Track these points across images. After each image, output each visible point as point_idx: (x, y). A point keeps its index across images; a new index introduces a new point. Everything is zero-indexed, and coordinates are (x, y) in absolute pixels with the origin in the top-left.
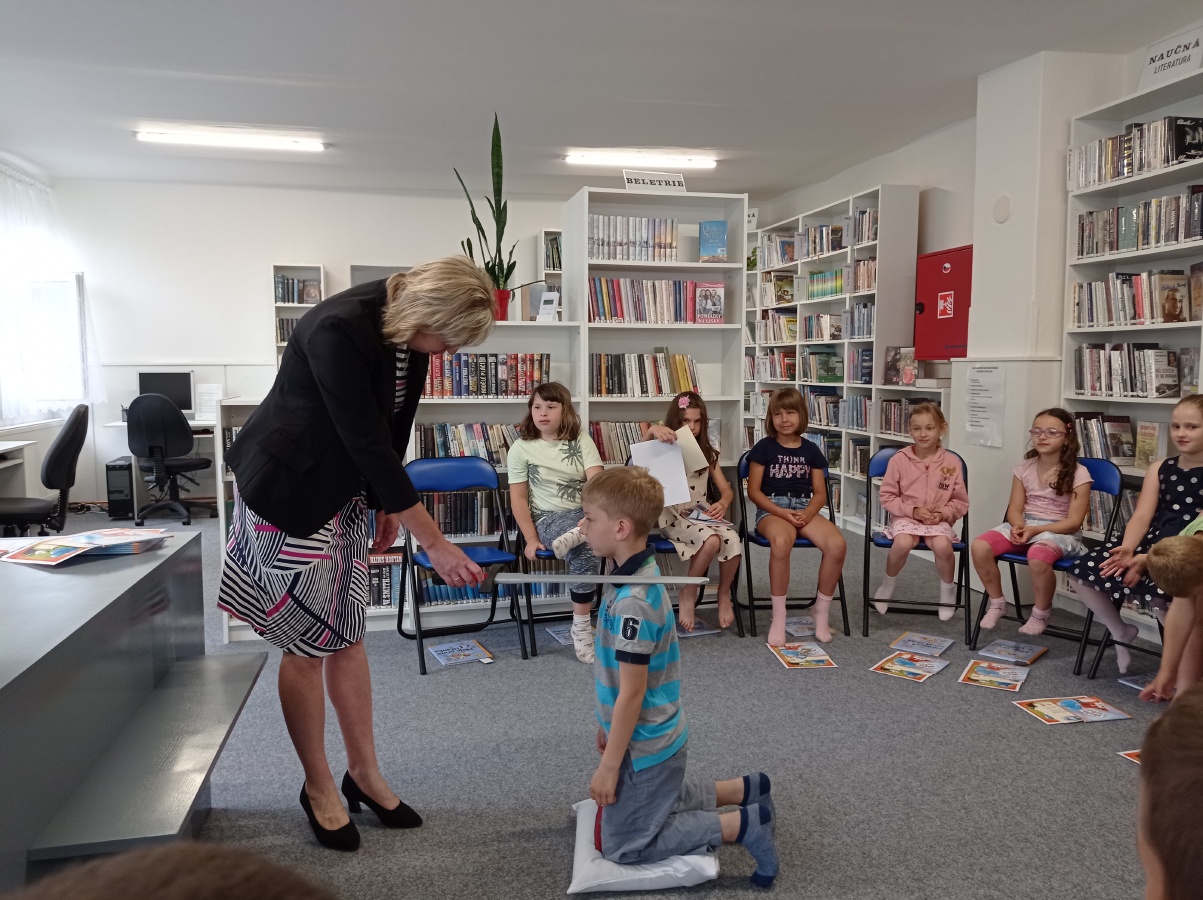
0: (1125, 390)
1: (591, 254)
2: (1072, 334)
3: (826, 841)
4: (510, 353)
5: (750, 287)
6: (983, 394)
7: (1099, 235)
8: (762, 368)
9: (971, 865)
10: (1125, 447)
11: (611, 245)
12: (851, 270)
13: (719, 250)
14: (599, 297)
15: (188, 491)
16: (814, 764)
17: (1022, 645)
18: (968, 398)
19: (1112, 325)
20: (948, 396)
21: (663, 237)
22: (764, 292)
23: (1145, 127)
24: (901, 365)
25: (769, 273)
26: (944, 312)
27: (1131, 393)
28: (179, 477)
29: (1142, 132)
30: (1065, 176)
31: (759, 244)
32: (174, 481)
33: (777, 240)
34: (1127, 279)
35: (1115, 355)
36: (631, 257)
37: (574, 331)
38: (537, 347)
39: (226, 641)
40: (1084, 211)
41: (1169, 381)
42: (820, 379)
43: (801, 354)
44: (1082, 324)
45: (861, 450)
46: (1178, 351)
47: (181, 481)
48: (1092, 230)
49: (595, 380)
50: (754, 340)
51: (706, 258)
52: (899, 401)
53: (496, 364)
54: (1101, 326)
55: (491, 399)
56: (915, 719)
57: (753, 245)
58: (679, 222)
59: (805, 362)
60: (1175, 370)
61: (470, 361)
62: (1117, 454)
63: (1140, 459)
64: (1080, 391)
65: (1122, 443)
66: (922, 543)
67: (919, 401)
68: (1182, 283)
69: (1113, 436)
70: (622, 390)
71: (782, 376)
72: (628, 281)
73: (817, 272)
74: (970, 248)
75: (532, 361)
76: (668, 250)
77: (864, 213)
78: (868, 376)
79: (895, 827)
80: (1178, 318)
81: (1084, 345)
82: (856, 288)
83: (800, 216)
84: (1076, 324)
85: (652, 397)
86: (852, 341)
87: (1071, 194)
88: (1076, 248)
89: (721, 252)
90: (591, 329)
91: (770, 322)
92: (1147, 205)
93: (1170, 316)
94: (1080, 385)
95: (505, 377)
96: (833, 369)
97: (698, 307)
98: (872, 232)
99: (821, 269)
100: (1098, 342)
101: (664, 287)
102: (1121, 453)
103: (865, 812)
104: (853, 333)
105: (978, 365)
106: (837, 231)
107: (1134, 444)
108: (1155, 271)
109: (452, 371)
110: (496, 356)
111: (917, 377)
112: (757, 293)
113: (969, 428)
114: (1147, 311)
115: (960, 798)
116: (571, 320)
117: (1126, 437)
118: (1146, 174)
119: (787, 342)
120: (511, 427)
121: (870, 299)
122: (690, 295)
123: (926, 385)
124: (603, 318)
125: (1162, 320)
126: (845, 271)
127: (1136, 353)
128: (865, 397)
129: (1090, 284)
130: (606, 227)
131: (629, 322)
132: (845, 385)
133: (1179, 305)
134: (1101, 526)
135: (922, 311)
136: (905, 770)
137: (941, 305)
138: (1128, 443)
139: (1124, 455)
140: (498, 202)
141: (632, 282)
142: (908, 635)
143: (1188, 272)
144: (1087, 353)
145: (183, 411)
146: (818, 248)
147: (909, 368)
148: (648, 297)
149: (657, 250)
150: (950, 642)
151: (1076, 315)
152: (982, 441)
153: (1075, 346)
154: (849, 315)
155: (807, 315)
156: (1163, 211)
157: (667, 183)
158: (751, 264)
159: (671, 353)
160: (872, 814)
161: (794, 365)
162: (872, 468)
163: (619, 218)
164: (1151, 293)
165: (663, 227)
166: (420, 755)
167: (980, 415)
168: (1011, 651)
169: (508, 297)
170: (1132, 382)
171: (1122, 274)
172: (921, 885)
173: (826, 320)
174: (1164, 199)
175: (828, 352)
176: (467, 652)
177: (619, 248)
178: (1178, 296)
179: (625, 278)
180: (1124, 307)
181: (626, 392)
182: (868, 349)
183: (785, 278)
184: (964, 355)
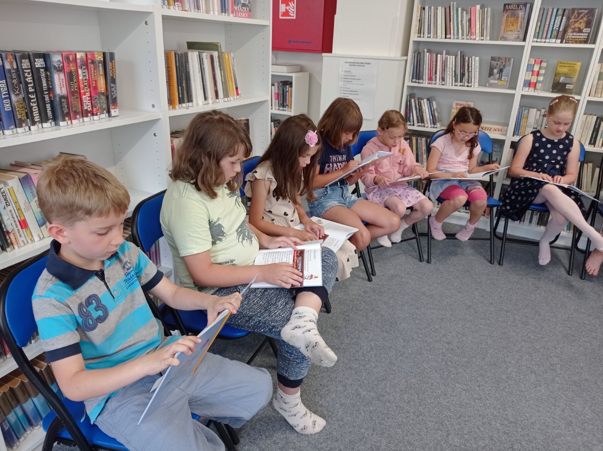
0: (456, 81)
2: (416, 42)
4: (64, 51)
6: (354, 82)
18: (341, 84)
19: (448, 38)
26: (286, 13)
27: (459, 84)
35: (451, 58)
38: (97, 42)
44: (422, 35)
53: (46, 69)
61: (7, 67)
64: (419, 81)
70: (189, 96)
75: (95, 64)
84: (417, 34)
85: (212, 104)
94: (418, 77)
105: (352, 60)
110: (45, 56)
114: (478, 31)
123: (278, 70)
131: (189, 11)
144: (426, 55)
151: (417, 28)
159: (223, 51)
164: (483, 19)
170: (462, 76)
181: (192, 102)
184: (330, 51)
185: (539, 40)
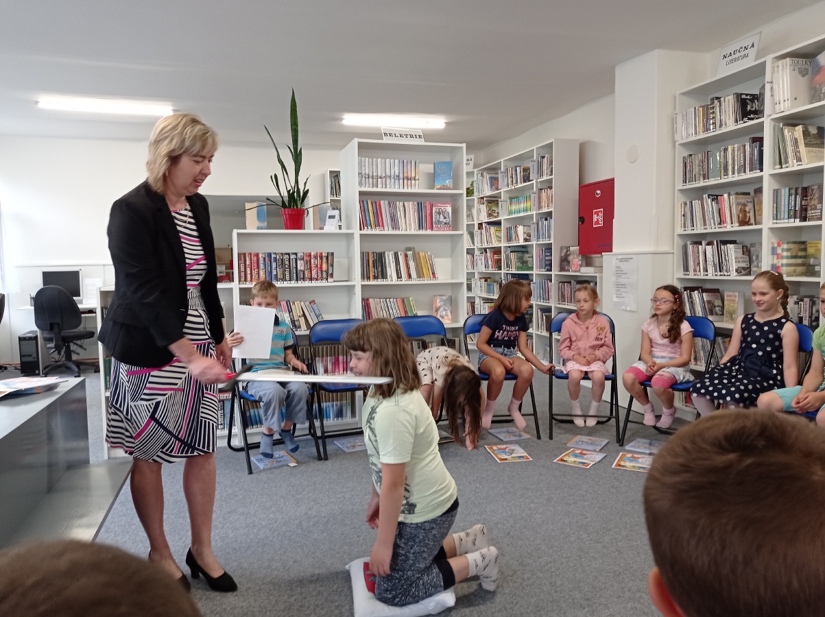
0: (716, 271)
1: (360, 184)
2: (680, 236)
3: (525, 576)
4: (305, 252)
5: (470, 208)
6: (623, 276)
7: (696, 170)
8: (479, 262)
9: (622, 588)
10: (717, 309)
11: (375, 179)
12: (537, 196)
13: (447, 181)
14: (367, 213)
15: (78, 354)
16: (517, 525)
17: (654, 442)
18: (614, 279)
19: (706, 229)
20: (601, 278)
21: (409, 173)
22: (479, 211)
23: (722, 99)
24: (571, 258)
25: (482, 198)
26: (597, 222)
27: (719, 273)
28: (71, 344)
29: (720, 102)
30: (673, 131)
31: (475, 179)
32: (68, 348)
33: (487, 176)
34: (715, 198)
35: (709, 248)
36: (388, 186)
37: (350, 236)
38: (324, 248)
39: (106, 457)
40: (686, 154)
41: (744, 265)
42: (518, 269)
43: (505, 252)
44: (686, 229)
45: (546, 316)
46: (749, 246)
47: (73, 347)
48: (691, 167)
49: (365, 270)
50: (473, 243)
51: (439, 187)
52: (570, 282)
53: (296, 260)
54: (699, 229)
55: (293, 284)
56: (584, 493)
57: (471, 180)
58: (420, 162)
59: (507, 256)
60: (747, 258)
61: (278, 258)
62: (712, 314)
63: (727, 316)
64: (686, 273)
65: (715, 307)
66: (586, 376)
67: (583, 282)
68: (749, 201)
69: (709, 302)
70: (384, 276)
71: (492, 267)
72: (386, 202)
73: (514, 197)
74: (613, 180)
75: (321, 258)
76: (413, 182)
77: (543, 157)
78: (549, 266)
79: (572, 565)
80: (748, 223)
81: (689, 243)
82: (540, 207)
83: (502, 160)
84: (683, 229)
85: (404, 281)
86: (538, 243)
87: (677, 143)
88: (681, 178)
89: (448, 182)
90: (361, 235)
91: (484, 231)
92: (726, 150)
93: (743, 222)
94: (686, 269)
95: (302, 268)
96: (526, 262)
97: (434, 220)
98: (549, 171)
99: (516, 195)
100: (697, 240)
101: (411, 206)
102: (714, 313)
103: (552, 556)
104: (538, 238)
105: (620, 257)
106: (526, 170)
107: (723, 307)
108: (732, 192)
109: (265, 265)
110: (296, 254)
111: (581, 266)
112: (475, 212)
113: (615, 299)
114: (728, 219)
115: (614, 544)
116: (348, 228)
117: (718, 302)
118: (724, 130)
119: (495, 244)
120: (307, 303)
121: (550, 214)
122: (428, 212)
123: (587, 271)
124: (369, 228)
125: (738, 225)
126: (532, 196)
127: (722, 247)
128: (547, 280)
129: (692, 202)
130: (371, 166)
131: (388, 231)
132: (535, 272)
133: (748, 215)
134: (703, 361)
135: (583, 222)
136: (578, 526)
137: (595, 219)
138: (718, 306)
139: (717, 314)
140: (296, 148)
141: (389, 203)
142: (578, 438)
143: (752, 194)
144: (690, 247)
145: (74, 298)
146: (514, 181)
147: (576, 260)
148: (400, 214)
149: (405, 181)
150: (606, 441)
151: (683, 222)
152: (624, 307)
153: (681, 243)
154: (536, 226)
155: (508, 226)
156: (736, 153)
157: (411, 136)
158: (470, 192)
159: (416, 251)
160: (556, 557)
161: (501, 260)
162: (552, 326)
163: (379, 160)
164: (730, 207)
165: (409, 166)
166: (245, 531)
167: (622, 290)
168: (647, 446)
169: (304, 214)
170: (720, 267)
171: (712, 196)
172: (590, 603)
173: (520, 229)
174: (736, 146)
175: (523, 250)
176: (278, 460)
177: (379, 180)
178: (747, 209)
179: (384, 200)
180: (713, 216)
181: (386, 278)
182: (548, 248)
183: (493, 201)
184: (611, 250)
185: (778, 221)
